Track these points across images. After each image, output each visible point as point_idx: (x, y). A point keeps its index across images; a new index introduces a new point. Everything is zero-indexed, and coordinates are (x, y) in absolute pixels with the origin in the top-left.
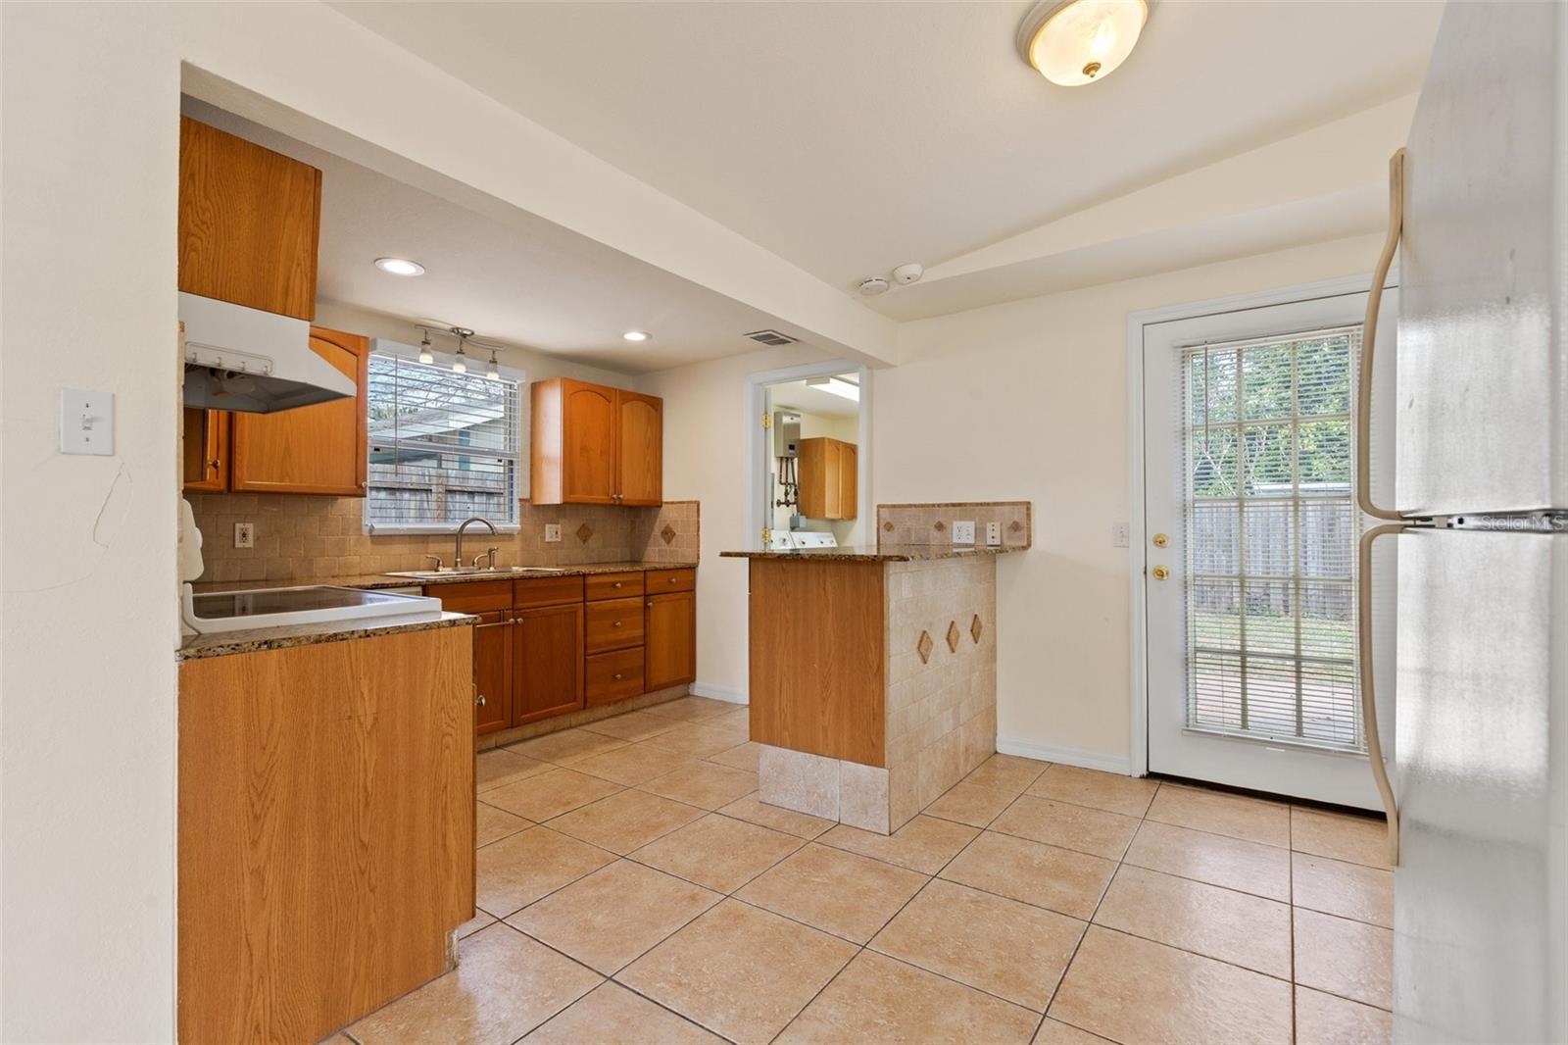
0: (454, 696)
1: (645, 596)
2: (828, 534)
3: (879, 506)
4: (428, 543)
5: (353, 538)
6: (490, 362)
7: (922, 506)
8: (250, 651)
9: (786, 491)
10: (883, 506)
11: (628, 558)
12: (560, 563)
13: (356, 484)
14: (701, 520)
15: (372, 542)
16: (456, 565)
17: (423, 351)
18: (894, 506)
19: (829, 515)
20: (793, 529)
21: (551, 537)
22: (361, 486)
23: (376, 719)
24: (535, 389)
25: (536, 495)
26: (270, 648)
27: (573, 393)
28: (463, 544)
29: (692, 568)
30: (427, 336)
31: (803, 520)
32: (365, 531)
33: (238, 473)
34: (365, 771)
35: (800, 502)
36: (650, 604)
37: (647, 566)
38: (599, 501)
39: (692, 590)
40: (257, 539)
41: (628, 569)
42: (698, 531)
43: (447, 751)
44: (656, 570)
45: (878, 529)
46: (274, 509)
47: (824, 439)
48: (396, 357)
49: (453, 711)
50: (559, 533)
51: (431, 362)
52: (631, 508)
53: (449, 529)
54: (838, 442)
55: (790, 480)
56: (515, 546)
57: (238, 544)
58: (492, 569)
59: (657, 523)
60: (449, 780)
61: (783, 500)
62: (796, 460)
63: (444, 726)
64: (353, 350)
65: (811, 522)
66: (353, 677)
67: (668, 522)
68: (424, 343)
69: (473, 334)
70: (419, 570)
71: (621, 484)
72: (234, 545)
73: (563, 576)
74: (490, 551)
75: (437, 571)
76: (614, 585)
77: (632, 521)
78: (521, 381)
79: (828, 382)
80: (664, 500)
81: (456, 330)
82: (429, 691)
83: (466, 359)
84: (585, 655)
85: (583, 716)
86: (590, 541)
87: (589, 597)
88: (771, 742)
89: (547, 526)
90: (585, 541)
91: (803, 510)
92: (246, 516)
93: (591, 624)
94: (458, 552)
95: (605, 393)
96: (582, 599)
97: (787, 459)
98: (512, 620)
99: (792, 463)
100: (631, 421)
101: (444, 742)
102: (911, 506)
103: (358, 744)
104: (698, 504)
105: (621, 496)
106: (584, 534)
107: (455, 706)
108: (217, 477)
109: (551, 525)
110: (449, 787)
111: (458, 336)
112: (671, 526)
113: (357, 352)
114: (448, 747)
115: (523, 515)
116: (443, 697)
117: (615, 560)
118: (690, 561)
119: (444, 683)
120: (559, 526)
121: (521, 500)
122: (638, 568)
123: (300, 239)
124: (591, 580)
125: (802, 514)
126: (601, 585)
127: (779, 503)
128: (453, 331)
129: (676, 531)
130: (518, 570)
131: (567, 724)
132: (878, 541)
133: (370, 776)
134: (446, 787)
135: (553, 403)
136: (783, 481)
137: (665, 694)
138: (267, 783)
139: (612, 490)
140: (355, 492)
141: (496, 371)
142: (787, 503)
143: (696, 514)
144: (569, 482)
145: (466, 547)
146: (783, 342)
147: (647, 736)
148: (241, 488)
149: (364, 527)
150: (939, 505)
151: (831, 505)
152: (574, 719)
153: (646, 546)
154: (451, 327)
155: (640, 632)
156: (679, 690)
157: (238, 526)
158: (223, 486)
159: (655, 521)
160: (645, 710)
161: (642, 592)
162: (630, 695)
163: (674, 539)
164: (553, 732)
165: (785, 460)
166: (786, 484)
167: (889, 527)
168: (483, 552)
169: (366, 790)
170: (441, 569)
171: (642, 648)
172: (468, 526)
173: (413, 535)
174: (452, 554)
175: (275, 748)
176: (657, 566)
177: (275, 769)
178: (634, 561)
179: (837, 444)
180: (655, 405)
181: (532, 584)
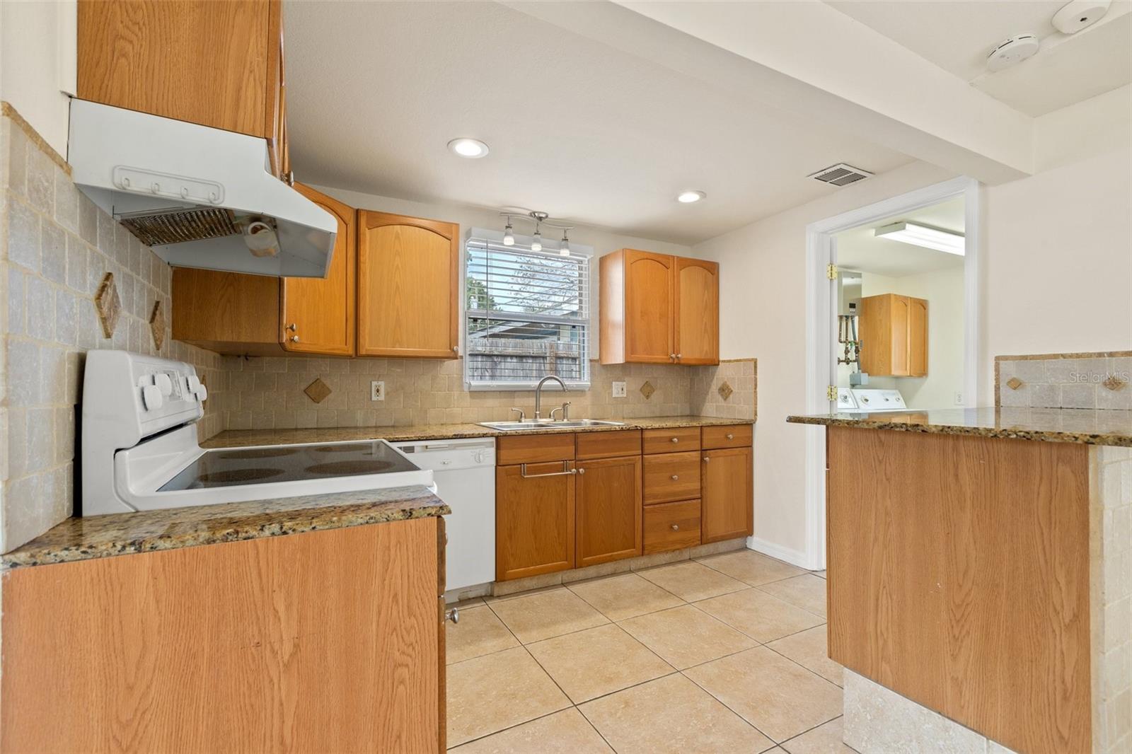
0: (411, 614)
1: (702, 450)
2: (894, 391)
3: (997, 358)
4: (514, 398)
5: (456, 393)
6: (563, 240)
7: (1078, 356)
8: (109, 555)
9: (847, 348)
10: (1006, 358)
11: (688, 412)
12: (625, 416)
13: (450, 349)
14: (758, 377)
15: (471, 397)
16: (536, 417)
17: (506, 234)
18: (1025, 358)
19: (895, 372)
20: (853, 386)
21: (618, 393)
22: (453, 350)
23: (296, 646)
24: (603, 262)
25: (604, 358)
26: (139, 550)
27: (634, 261)
28: (541, 399)
29: (749, 425)
30: (507, 220)
31: (865, 378)
32: (466, 386)
33: (361, 341)
34: (282, 715)
35: (861, 358)
36: (707, 459)
37: (704, 422)
38: (659, 361)
39: (749, 446)
40: (387, 394)
41: (684, 425)
42: (756, 388)
43: (402, 687)
44: (713, 426)
45: (997, 388)
46: (399, 370)
47: (890, 295)
48: (487, 242)
49: (408, 633)
50: (625, 389)
51: (512, 243)
52: (690, 366)
53: (529, 386)
54: (906, 298)
55: (851, 338)
56: (587, 401)
57: (374, 398)
58: (565, 420)
59: (715, 381)
60: (405, 726)
61: (843, 358)
62: (856, 319)
63: (397, 654)
64: (446, 235)
65: (874, 379)
66: (262, 590)
67: (726, 380)
68: (507, 227)
69: (547, 217)
70: (507, 421)
71: (679, 345)
72: (371, 398)
73: (622, 430)
74: (565, 405)
75: (520, 421)
76: (671, 440)
77: (691, 379)
78: (590, 257)
79: (904, 228)
80: (721, 359)
81: (533, 214)
82: (375, 609)
83: (542, 240)
84: (643, 505)
85: (642, 561)
86: (652, 396)
87: (646, 452)
88: (859, 669)
89: (614, 383)
90: (648, 397)
91: (864, 368)
92: (380, 376)
93: (648, 476)
94: (537, 406)
95: (663, 261)
96: (640, 452)
97: (847, 317)
98: (574, 470)
99: (853, 322)
100: (689, 286)
101: (396, 676)
102: (1055, 356)
103: (271, 680)
104: (755, 361)
105: (679, 356)
106: (647, 390)
107: (413, 627)
108: (346, 345)
109: (617, 383)
110: (404, 738)
111: (535, 219)
112: (728, 383)
113: (449, 236)
114: (402, 682)
115: (592, 374)
116: (395, 613)
117: (676, 415)
118: (747, 417)
119: (396, 595)
120: (625, 383)
121: (591, 361)
122: (695, 424)
123: (253, 40)
124: (648, 435)
125: (863, 372)
126: (660, 440)
127: (840, 361)
128: (531, 215)
129: (732, 389)
130: (587, 423)
131: (626, 568)
132: (997, 402)
133: (289, 722)
134: (399, 737)
135: (617, 274)
136: (843, 339)
137: (722, 546)
138: (136, 734)
139: (670, 350)
140: (448, 355)
141: (567, 248)
142: (847, 361)
143: (753, 371)
144: (630, 345)
145: (544, 401)
146: (856, 178)
147: (702, 596)
148: (364, 353)
149: (465, 385)
150: (1111, 355)
151: (898, 361)
152: (634, 564)
153: (704, 402)
154: (529, 212)
155: (697, 485)
156: (736, 543)
157: (374, 383)
158: (351, 351)
159: (713, 378)
160: (702, 561)
161: (698, 447)
162: (686, 544)
163: (731, 396)
164: (613, 574)
165: (844, 318)
166: (846, 342)
167: (1016, 384)
168: (559, 406)
169: (282, 743)
170: (523, 420)
171: (700, 500)
172: (545, 383)
173: (503, 391)
174: (533, 406)
175: (148, 687)
176: (714, 422)
177: (148, 716)
178: (693, 416)
179: (905, 300)
180: (712, 269)
181: (592, 437)
